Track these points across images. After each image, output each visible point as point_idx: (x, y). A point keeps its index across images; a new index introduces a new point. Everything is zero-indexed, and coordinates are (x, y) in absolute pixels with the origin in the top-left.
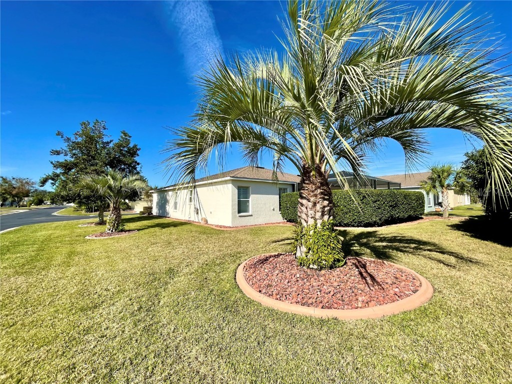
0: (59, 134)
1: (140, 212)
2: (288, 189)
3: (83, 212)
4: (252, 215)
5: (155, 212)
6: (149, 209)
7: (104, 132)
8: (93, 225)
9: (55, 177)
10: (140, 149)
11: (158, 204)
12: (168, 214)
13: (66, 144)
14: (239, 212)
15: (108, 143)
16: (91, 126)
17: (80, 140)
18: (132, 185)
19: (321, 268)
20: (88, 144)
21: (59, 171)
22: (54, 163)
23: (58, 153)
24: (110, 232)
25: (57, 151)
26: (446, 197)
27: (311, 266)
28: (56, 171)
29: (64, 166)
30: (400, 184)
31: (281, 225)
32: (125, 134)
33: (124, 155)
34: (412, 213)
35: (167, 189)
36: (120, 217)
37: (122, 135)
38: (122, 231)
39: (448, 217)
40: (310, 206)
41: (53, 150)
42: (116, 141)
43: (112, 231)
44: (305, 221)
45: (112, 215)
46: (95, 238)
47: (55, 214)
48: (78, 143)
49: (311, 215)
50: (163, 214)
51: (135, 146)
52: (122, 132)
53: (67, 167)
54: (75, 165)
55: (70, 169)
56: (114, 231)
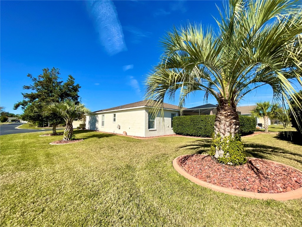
0: (29, 75)
1: (77, 127)
2: (176, 114)
3: (36, 127)
4: (156, 130)
5: (87, 127)
6: (83, 126)
7: (59, 76)
8: (49, 135)
9: (24, 104)
10: (81, 87)
11: (90, 122)
12: (97, 129)
13: (34, 82)
14: (149, 128)
15: (60, 83)
16: (50, 71)
17: (42, 80)
18: (82, 110)
19: (236, 164)
20: (48, 83)
21: (27, 100)
22: (24, 94)
23: (28, 88)
24: (66, 140)
25: (27, 87)
26: (267, 121)
27: (229, 163)
28: (25, 100)
29: (31, 97)
30: (240, 112)
31: (174, 136)
32: (71, 77)
33: (70, 91)
34: (251, 130)
35: (97, 113)
36: (73, 130)
37: (69, 78)
38: (74, 139)
39: (268, 132)
40: (228, 125)
41: (25, 86)
42: (65, 82)
43: (67, 140)
44: (223, 134)
45: (68, 129)
46: (57, 144)
47: (17, 128)
48: (40, 82)
49: (228, 130)
50: (93, 129)
51: (78, 85)
52: (69, 76)
53: (33, 97)
54: (38, 96)
55: (34, 99)
56: (68, 139)
